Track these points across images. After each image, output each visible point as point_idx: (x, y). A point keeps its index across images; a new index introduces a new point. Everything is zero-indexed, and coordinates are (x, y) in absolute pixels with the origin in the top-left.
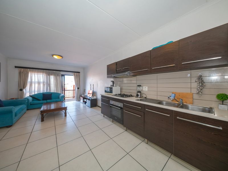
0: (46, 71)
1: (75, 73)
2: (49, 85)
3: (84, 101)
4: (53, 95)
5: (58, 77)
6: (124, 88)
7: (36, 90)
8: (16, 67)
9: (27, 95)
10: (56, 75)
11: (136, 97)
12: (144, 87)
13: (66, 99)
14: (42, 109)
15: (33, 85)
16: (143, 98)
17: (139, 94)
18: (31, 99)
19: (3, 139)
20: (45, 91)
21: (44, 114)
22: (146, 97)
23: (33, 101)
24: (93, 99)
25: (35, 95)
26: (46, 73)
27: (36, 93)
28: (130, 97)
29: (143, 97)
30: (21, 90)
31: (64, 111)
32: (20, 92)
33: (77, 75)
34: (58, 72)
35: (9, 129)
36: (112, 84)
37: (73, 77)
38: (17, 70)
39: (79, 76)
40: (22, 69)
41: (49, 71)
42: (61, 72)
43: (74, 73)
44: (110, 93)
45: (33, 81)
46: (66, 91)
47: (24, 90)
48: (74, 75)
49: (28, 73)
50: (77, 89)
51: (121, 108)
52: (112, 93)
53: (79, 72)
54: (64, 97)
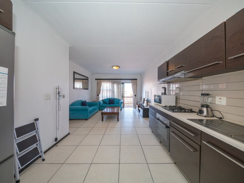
0: (111, 80)
1: (133, 81)
2: (113, 92)
3: (139, 109)
4: (115, 101)
5: (119, 85)
6: (181, 97)
7: (106, 96)
8: (96, 79)
9: (101, 99)
10: (118, 84)
11: (197, 114)
12: (217, 98)
13: (125, 105)
14: (104, 111)
15: (104, 92)
16: (214, 118)
17: (205, 110)
18: (102, 102)
19: (81, 127)
20: (111, 97)
21: (104, 115)
22: (221, 118)
23: (103, 104)
24: (146, 108)
25: (105, 99)
26: (111, 83)
27: (105, 98)
28: (188, 112)
29: (213, 116)
30: (98, 95)
31: (117, 116)
32: (97, 96)
33: (134, 82)
34: (119, 80)
35: (86, 121)
36: (164, 92)
37: (131, 84)
38: (96, 81)
39: (136, 83)
40: (99, 80)
41: (113, 80)
42: (122, 80)
43: (131, 80)
44: (159, 103)
45: (104, 89)
46: (125, 98)
47: (99, 96)
48: (132, 83)
49: (101, 83)
50: (134, 96)
51: (167, 127)
52: (161, 103)
53: (136, 79)
54: (123, 103)
